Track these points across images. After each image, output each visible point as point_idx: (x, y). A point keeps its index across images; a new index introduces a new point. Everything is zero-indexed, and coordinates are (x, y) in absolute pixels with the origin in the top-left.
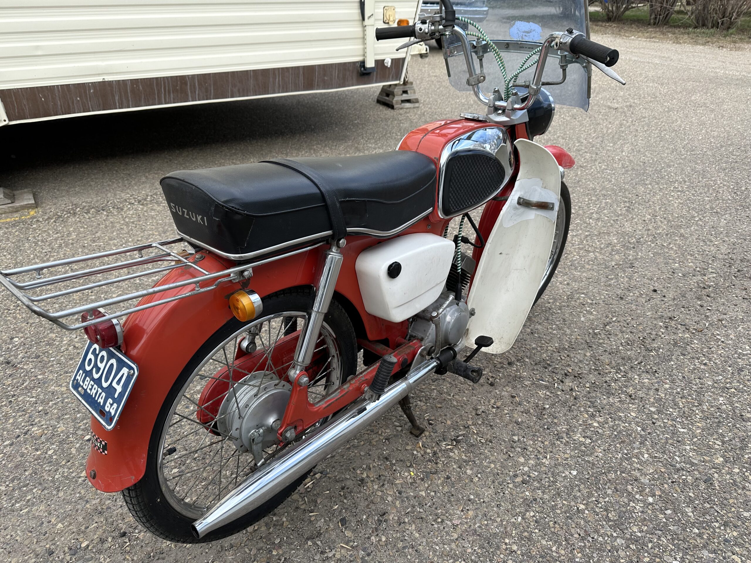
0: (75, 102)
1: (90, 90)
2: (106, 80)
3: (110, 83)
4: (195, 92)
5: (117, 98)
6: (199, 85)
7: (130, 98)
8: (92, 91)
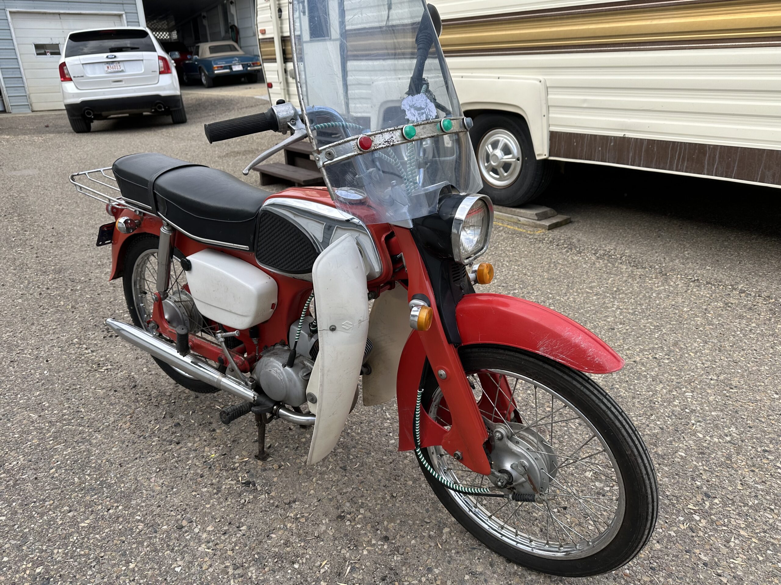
0: (597, 151)
1: (611, 143)
2: (626, 136)
3: (629, 139)
4: (713, 165)
5: (631, 155)
6: (719, 158)
7: (642, 158)
8: (612, 144)
